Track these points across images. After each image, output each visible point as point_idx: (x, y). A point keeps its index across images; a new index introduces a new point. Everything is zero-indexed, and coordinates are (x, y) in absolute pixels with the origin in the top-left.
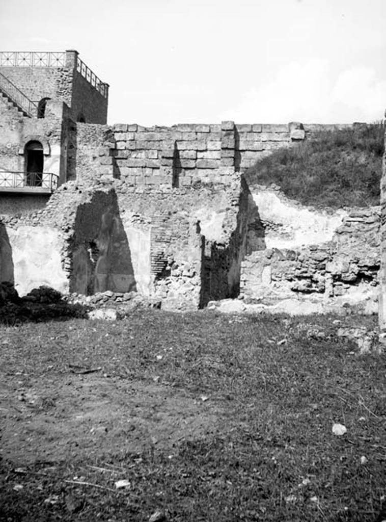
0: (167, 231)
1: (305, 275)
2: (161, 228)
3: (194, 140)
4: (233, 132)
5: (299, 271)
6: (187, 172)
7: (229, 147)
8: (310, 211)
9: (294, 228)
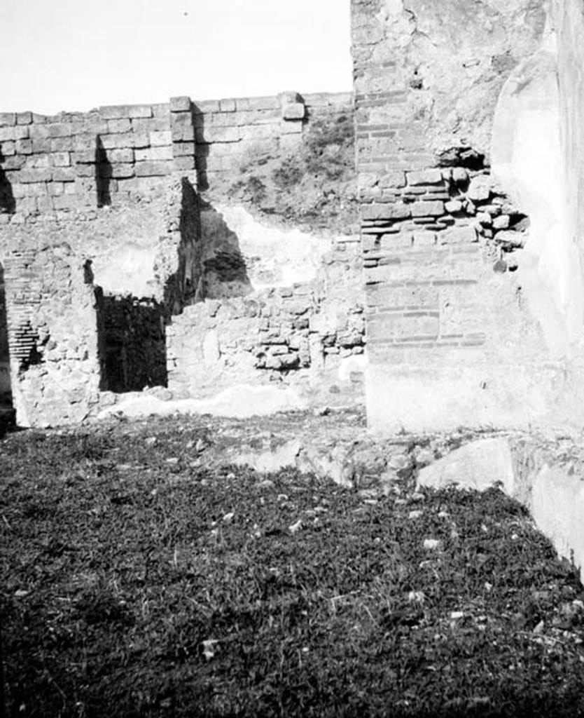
0: (32, 283)
1: (275, 340)
2: (23, 280)
3: (127, 132)
4: (189, 114)
5: (266, 334)
6: (121, 183)
7: (185, 139)
8: (303, 231)
9: (279, 261)
